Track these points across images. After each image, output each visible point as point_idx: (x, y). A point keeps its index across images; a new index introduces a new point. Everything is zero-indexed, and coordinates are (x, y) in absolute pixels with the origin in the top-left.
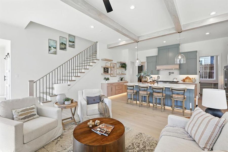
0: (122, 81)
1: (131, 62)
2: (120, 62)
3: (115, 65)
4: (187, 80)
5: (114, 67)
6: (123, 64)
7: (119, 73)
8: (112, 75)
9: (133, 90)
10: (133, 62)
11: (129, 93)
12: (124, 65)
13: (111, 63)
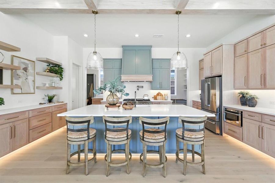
0: (52, 104)
1: (73, 63)
2: (46, 60)
3: (29, 65)
4: (158, 97)
5: (25, 69)
6: (56, 66)
7: (42, 85)
8: (17, 91)
9: (88, 133)
10: (78, 66)
11: (74, 143)
12: (57, 68)
13: (13, 56)
